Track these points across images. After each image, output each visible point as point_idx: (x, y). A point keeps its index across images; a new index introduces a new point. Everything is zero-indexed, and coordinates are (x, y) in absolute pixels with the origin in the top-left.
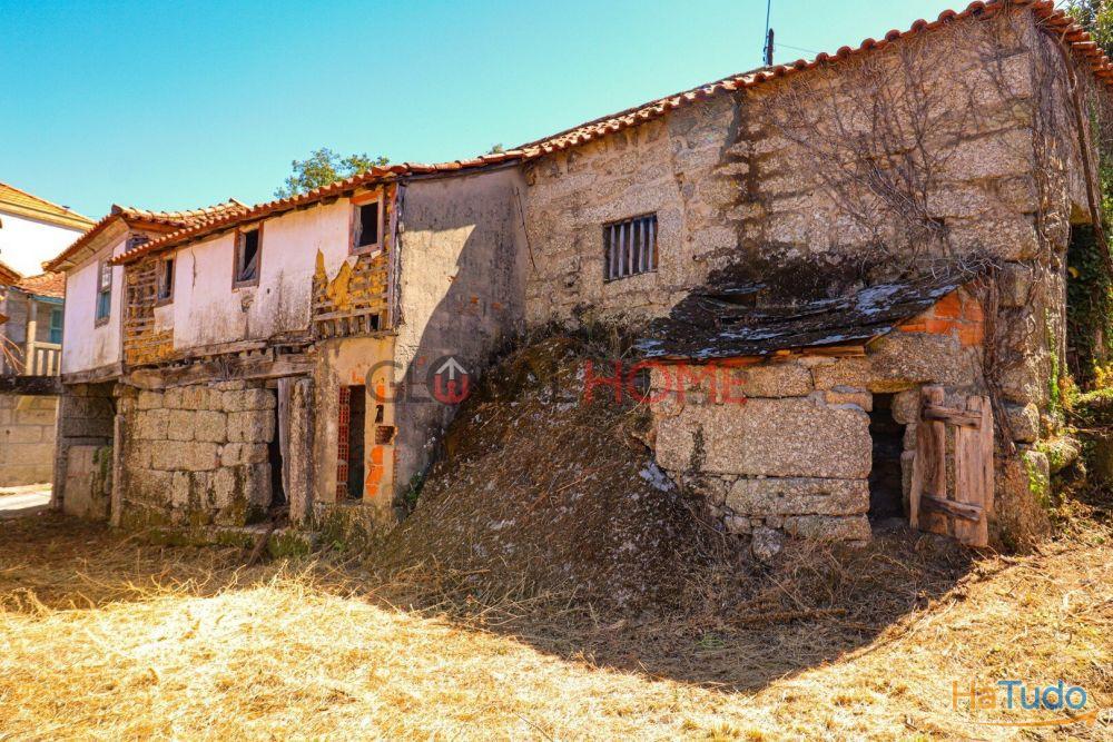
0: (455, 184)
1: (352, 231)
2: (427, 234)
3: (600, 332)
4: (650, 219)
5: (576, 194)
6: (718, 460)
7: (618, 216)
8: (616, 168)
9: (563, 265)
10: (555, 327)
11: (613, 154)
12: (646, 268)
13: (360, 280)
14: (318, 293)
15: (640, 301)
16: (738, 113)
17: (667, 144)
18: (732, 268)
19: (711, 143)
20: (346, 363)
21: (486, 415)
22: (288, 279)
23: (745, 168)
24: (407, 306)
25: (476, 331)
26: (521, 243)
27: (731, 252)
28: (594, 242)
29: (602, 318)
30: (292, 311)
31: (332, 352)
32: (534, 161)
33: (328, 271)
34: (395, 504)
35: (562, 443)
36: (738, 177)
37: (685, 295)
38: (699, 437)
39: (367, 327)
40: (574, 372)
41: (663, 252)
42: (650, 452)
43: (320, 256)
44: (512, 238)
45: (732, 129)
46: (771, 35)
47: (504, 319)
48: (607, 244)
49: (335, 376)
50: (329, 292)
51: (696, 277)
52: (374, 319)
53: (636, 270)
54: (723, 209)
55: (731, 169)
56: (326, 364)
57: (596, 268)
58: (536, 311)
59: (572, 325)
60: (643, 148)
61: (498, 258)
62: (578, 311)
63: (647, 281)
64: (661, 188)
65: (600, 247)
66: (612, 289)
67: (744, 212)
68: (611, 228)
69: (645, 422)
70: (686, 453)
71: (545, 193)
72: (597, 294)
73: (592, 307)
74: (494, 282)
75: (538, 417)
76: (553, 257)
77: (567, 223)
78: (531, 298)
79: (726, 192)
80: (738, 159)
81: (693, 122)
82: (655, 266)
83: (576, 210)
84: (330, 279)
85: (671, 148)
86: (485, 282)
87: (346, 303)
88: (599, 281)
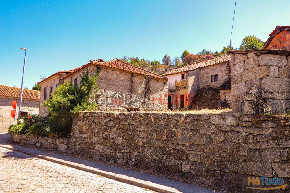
0: (193, 71)
1: (181, 77)
2: (190, 77)
3: (211, 89)
4: (217, 75)
5: (207, 72)
6: (228, 99)
7: (213, 75)
8: (213, 69)
9: (205, 81)
10: (204, 88)
11: (212, 67)
12: (217, 81)
13: (183, 83)
14: (176, 84)
15: (216, 85)
16: (228, 63)
17: (219, 67)
18: (228, 81)
19: (225, 67)
20: (181, 92)
21: (198, 98)
22: (171, 83)
23: (229, 70)
24: (189, 85)
25: (195, 89)
26: (199, 78)
27: (227, 79)
28: (210, 78)
29: (211, 87)
30: (172, 87)
31: (179, 91)
32: (201, 68)
33: (178, 82)
34: (189, 107)
35: (210, 99)
36: (228, 71)
37: (222, 84)
38: (225, 97)
39: (184, 88)
40: (209, 92)
41: (219, 79)
42: (220, 99)
43: (176, 80)
44: (198, 77)
45: (227, 65)
46: (231, 41)
47: (198, 87)
48: (212, 78)
49: (179, 94)
50: (178, 84)
51: (223, 82)
52: (185, 87)
53: (215, 81)
54: (227, 74)
55: (227, 70)
56: (178, 92)
57: (210, 81)
58: (202, 86)
59: (207, 88)
60: (216, 67)
61: (197, 80)
62: (208, 86)
63: (217, 82)
64: (219, 71)
65: (211, 78)
66: (212, 83)
67: (229, 74)
68: (212, 76)
69: (219, 96)
70: (224, 98)
71: (202, 72)
72: (210, 84)
73: (210, 86)
74: (197, 83)
75: (206, 97)
76: (204, 80)
77: (206, 75)
78: (201, 85)
79: (227, 72)
80: (228, 69)
81: (223, 64)
82: (218, 80)
83: (207, 74)
84: (178, 83)
85: (220, 67)
86: (196, 83)
87: (180, 85)
88: (211, 82)
